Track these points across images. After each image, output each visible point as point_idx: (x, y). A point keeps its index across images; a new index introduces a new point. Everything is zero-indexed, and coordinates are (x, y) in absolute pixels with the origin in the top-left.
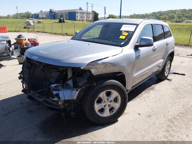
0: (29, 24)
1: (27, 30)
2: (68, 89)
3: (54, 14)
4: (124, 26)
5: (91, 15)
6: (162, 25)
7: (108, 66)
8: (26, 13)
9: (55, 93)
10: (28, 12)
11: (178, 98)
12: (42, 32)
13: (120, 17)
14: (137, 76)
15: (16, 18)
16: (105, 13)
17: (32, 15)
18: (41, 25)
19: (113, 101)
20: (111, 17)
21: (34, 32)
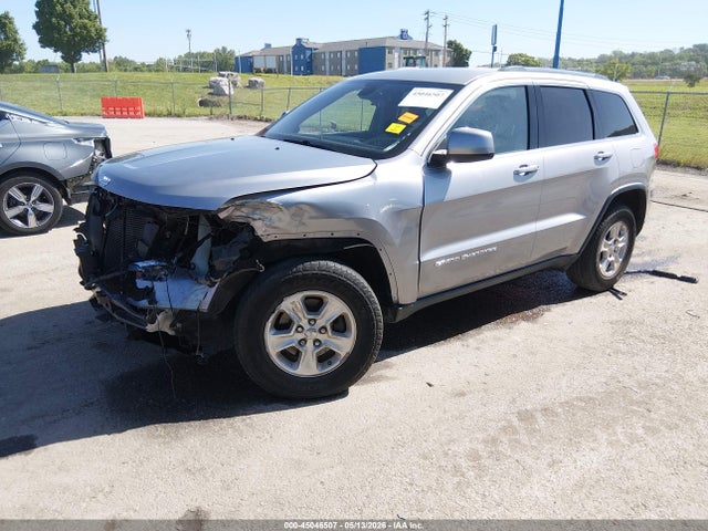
0: (216, 90)
1: (207, 110)
2: (185, 278)
3: (310, 57)
4: (415, 90)
5: (441, 57)
6: (584, 90)
7: (306, 215)
8: (217, 51)
9: (141, 284)
10: (224, 49)
11: (608, 351)
12: (256, 119)
13: (556, 63)
14: (439, 259)
15: (185, 70)
16: (495, 49)
17: (237, 58)
18: (254, 95)
19: (329, 328)
20: (517, 61)
21: (230, 118)
